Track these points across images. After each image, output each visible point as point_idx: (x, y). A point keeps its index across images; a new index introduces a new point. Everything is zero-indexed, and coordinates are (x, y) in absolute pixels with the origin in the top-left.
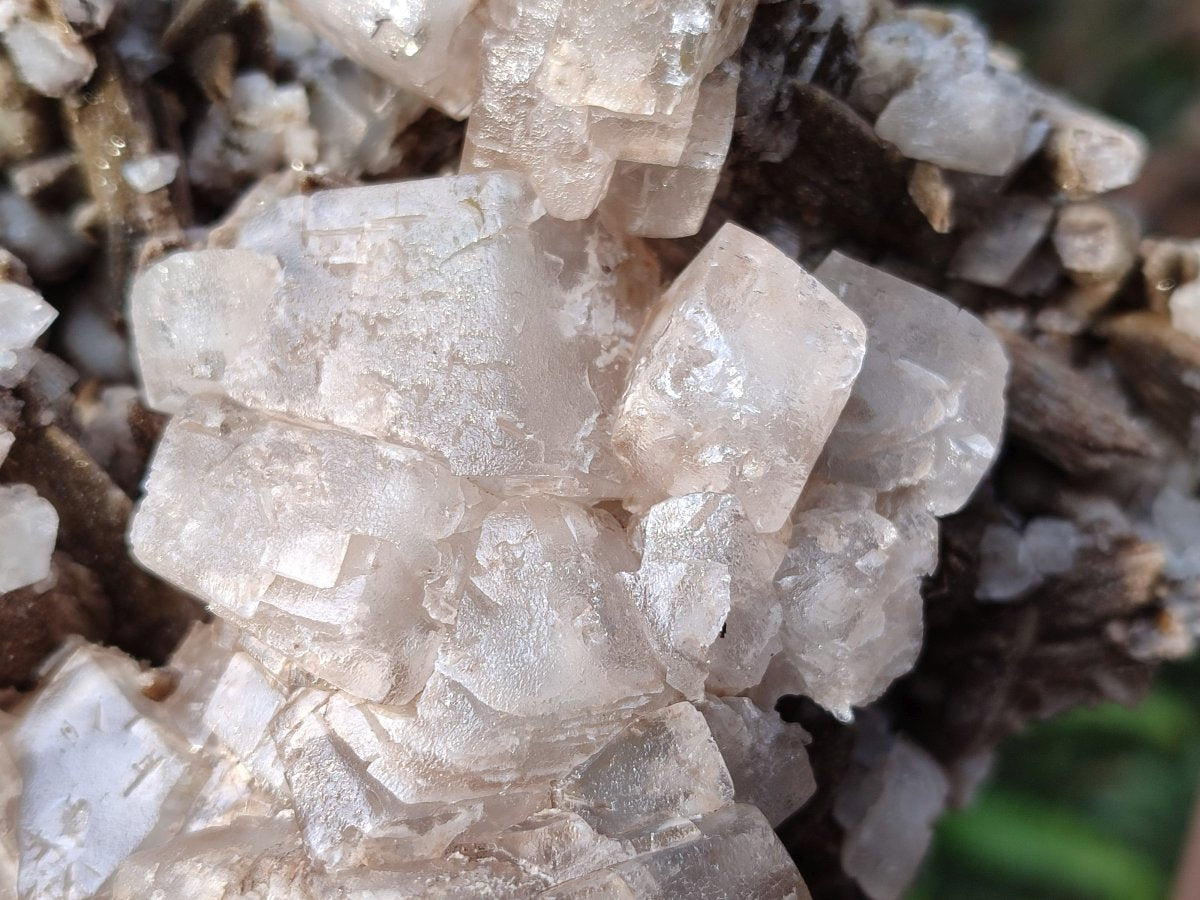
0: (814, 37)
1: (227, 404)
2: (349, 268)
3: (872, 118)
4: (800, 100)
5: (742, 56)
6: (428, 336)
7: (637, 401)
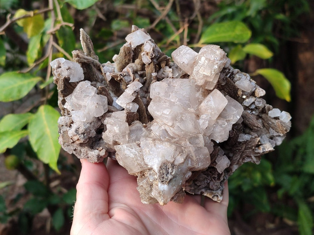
0: (230, 73)
1: (159, 97)
2: (175, 86)
3: (235, 83)
4: (226, 78)
5: (221, 72)
7: (202, 104)
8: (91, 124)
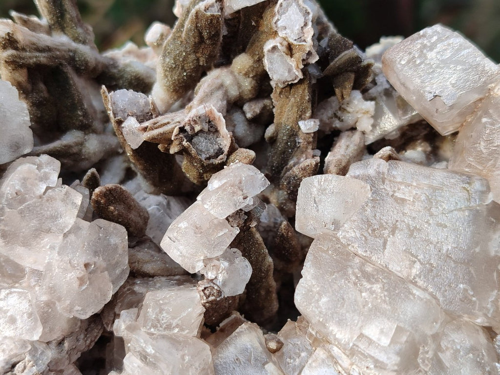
2: (403, 201)
6: (438, 243)
8: (60, 343)
